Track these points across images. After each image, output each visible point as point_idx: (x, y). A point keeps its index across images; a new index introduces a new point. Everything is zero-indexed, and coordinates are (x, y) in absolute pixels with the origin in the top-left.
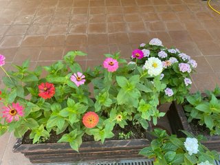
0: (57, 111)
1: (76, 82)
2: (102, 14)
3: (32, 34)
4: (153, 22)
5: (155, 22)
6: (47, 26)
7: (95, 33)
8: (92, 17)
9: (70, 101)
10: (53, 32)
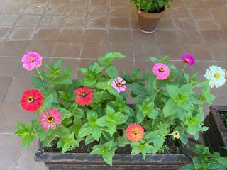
0: (94, 120)
1: (116, 88)
2: (124, 7)
3: (45, 26)
4: (182, 19)
5: (185, 19)
6: (62, 17)
7: (117, 28)
8: (112, 9)
9: (109, 109)
10: (69, 25)
